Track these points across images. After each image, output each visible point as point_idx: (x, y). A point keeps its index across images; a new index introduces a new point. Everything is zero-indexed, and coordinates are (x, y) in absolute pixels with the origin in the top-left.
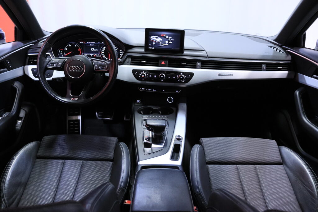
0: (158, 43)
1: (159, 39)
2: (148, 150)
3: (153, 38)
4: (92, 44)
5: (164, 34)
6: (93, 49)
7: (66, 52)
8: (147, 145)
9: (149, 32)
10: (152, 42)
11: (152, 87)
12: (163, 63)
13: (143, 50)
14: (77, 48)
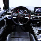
0: (37, 10)
1: (38, 10)
2: (39, 36)
3: (36, 9)
4: (21, 10)
5: (39, 8)
6: (21, 11)
7: (15, 12)
8: (38, 35)
9: (36, 8)
10: (36, 10)
11: (35, 20)
12: (38, 15)
13: (34, 12)
14: (18, 11)
